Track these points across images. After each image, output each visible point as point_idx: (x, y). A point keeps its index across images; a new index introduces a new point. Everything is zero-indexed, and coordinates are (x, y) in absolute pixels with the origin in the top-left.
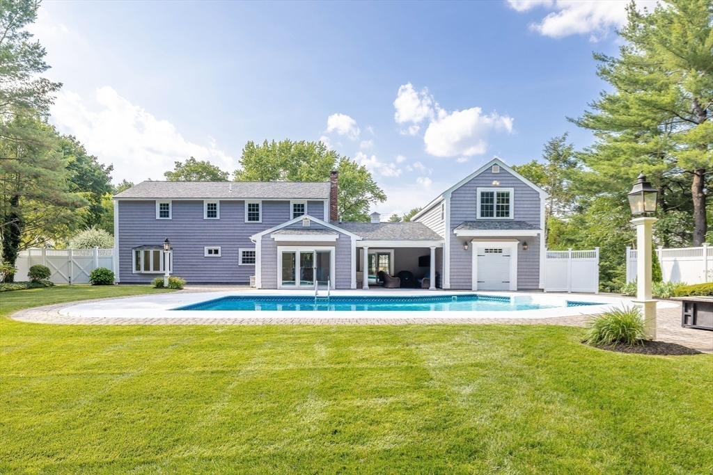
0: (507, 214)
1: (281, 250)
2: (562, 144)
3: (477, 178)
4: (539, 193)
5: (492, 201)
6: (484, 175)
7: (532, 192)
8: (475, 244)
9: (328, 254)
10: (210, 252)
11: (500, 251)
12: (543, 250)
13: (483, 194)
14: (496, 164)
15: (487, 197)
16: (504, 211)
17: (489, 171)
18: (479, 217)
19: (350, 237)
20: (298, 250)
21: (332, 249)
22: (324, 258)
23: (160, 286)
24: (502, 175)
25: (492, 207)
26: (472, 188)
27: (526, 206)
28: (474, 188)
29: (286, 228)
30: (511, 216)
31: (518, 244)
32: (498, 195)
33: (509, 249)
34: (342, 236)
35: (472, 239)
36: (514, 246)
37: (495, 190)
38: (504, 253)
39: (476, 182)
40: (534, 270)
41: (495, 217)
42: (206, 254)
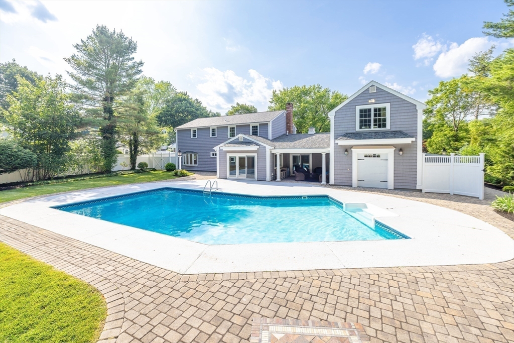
0: (385, 126)
1: (229, 155)
2: (488, 56)
3: (356, 99)
4: (416, 105)
5: (370, 116)
6: (362, 95)
7: (409, 105)
8: (355, 151)
9: (253, 158)
10: (213, 155)
11: (378, 156)
12: (421, 156)
13: (361, 111)
14: (373, 86)
15: (365, 113)
16: (381, 123)
17: (366, 92)
18: (358, 129)
19: (265, 147)
20: (238, 156)
21: (255, 155)
22: (251, 160)
23: (176, 175)
24: (378, 94)
25: (370, 121)
26: (352, 107)
27: (402, 117)
28: (354, 107)
29: (230, 143)
30: (388, 127)
31: (395, 150)
32: (375, 110)
33: (387, 154)
34: (261, 146)
35: (352, 147)
36: (390, 152)
37: (372, 107)
38: (382, 157)
39: (356, 101)
40: (411, 173)
41: (373, 128)
42: (212, 156)
